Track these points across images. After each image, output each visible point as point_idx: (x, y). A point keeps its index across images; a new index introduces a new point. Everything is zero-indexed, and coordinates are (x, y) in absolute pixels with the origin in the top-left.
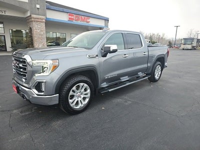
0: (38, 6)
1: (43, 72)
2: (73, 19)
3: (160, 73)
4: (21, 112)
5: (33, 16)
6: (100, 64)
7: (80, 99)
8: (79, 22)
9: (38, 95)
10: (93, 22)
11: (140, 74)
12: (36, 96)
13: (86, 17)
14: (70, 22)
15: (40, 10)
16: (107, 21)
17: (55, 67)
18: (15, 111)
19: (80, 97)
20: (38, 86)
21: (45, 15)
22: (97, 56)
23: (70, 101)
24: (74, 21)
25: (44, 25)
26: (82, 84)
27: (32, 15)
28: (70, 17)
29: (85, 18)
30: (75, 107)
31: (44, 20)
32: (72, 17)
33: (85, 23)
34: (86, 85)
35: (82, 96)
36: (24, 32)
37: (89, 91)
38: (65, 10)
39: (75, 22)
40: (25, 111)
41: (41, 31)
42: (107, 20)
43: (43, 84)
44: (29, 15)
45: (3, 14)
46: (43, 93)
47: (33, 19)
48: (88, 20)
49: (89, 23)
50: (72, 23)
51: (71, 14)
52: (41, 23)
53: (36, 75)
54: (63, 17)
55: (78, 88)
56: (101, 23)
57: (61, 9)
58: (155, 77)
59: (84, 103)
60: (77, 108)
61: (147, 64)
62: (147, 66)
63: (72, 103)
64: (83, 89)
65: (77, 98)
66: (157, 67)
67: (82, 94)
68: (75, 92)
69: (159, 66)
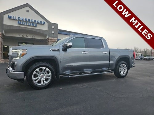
0: (53, 32)
3: (126, 70)
4: (8, 86)
7: (42, 79)
12: (11, 72)
15: (54, 34)
19: (43, 78)
21: (57, 37)
22: (59, 50)
23: (34, 79)
26: (44, 68)
27: (49, 38)
30: (38, 84)
31: (56, 40)
34: (47, 69)
35: (45, 77)
37: (50, 74)
44: (47, 38)
45: (33, 38)
46: (14, 70)
47: (49, 40)
55: (41, 70)
58: (121, 73)
59: (45, 82)
60: (39, 84)
61: (109, 61)
62: (109, 63)
63: (36, 80)
64: (46, 71)
65: (40, 77)
66: (122, 65)
67: (44, 75)
68: (38, 73)
69: (123, 64)
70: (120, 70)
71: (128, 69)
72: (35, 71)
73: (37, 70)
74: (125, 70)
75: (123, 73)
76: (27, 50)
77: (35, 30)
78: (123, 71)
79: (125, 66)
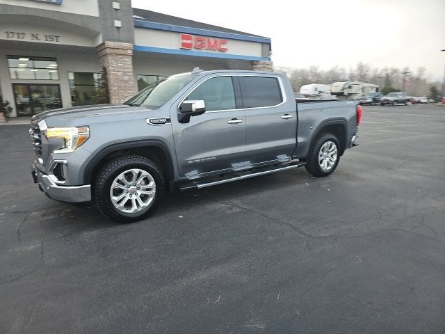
0: (118, 24)
1: (66, 147)
2: (190, 45)
4: (44, 215)
5: (110, 44)
6: (174, 136)
7: (134, 197)
8: (204, 51)
9: (58, 185)
10: (235, 50)
11: (283, 158)
12: (55, 186)
13: (219, 40)
14: (183, 53)
15: (121, 30)
16: (266, 47)
17: (82, 141)
18: (34, 213)
19: (136, 194)
20: (58, 170)
22: (169, 120)
23: (115, 199)
24: (193, 50)
25: (129, 61)
26: (136, 171)
27: (106, 42)
28: (185, 41)
29: (216, 42)
30: (124, 211)
31: (130, 52)
32: (189, 42)
33: (217, 52)
34: (145, 173)
35: (140, 193)
36: (96, 77)
37: (152, 184)
38: (174, 27)
39: (194, 52)
40: (48, 215)
41: (125, 73)
42: (266, 43)
43: (64, 167)
44: (100, 42)
45: (54, 42)
46: (63, 182)
47: (108, 51)
48: (223, 47)
49: (227, 53)
50: (189, 53)
51: (186, 35)
52: (125, 58)
53: (55, 152)
54: (169, 43)
55: (129, 177)
56: (253, 52)
57: (166, 26)
58: (322, 166)
59: (142, 204)
60: (128, 211)
61: (295, 139)
62: (295, 142)
63: (119, 202)
64: (141, 179)
65: (128, 194)
66: (325, 144)
67: (138, 189)
68: (124, 185)
69: (330, 143)
70: (320, 158)
71: (340, 153)
72: (116, 179)
73: (121, 176)
74: (332, 156)
75: (328, 164)
76: (88, 127)
77: (56, 18)
78: (328, 159)
79: (334, 146)
